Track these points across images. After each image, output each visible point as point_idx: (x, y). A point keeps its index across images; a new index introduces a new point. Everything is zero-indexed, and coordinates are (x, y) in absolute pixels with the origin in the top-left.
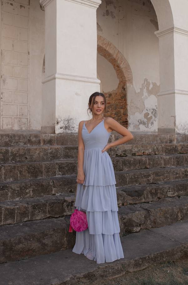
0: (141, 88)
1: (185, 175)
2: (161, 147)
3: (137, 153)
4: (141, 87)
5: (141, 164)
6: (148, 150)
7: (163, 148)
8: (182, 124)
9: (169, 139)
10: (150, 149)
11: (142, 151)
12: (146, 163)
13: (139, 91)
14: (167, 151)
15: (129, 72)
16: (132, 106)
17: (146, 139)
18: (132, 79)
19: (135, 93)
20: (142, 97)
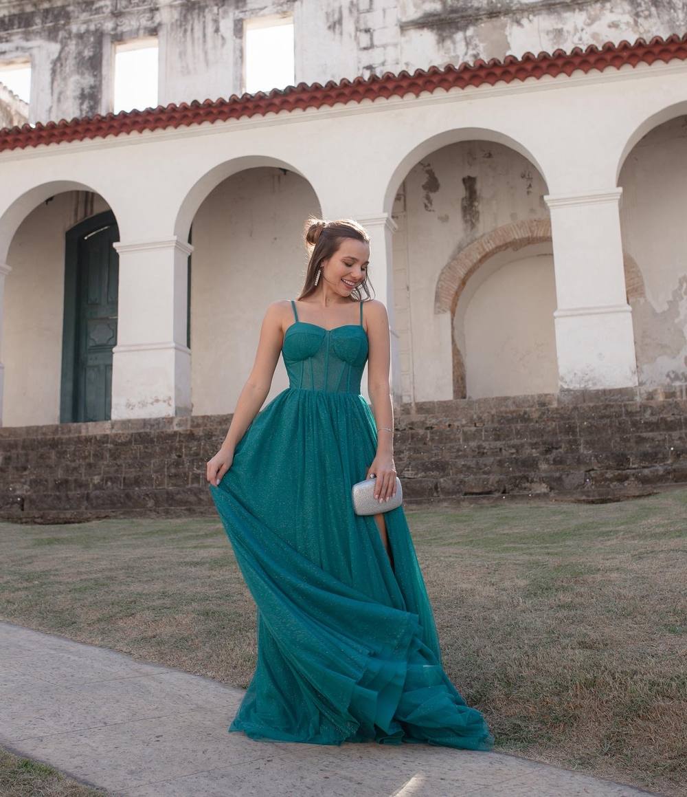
0: (671, 302)
1: (479, 453)
2: (488, 416)
3: (436, 426)
4: (671, 298)
5: (415, 439)
6: (458, 420)
7: (493, 416)
8: (576, 372)
9: (538, 401)
10: (464, 420)
11: (445, 423)
12: (427, 437)
13: (666, 307)
14: (502, 421)
15: (633, 272)
16: (646, 345)
17: (482, 405)
18: (643, 285)
19: (655, 314)
20: (676, 321)
